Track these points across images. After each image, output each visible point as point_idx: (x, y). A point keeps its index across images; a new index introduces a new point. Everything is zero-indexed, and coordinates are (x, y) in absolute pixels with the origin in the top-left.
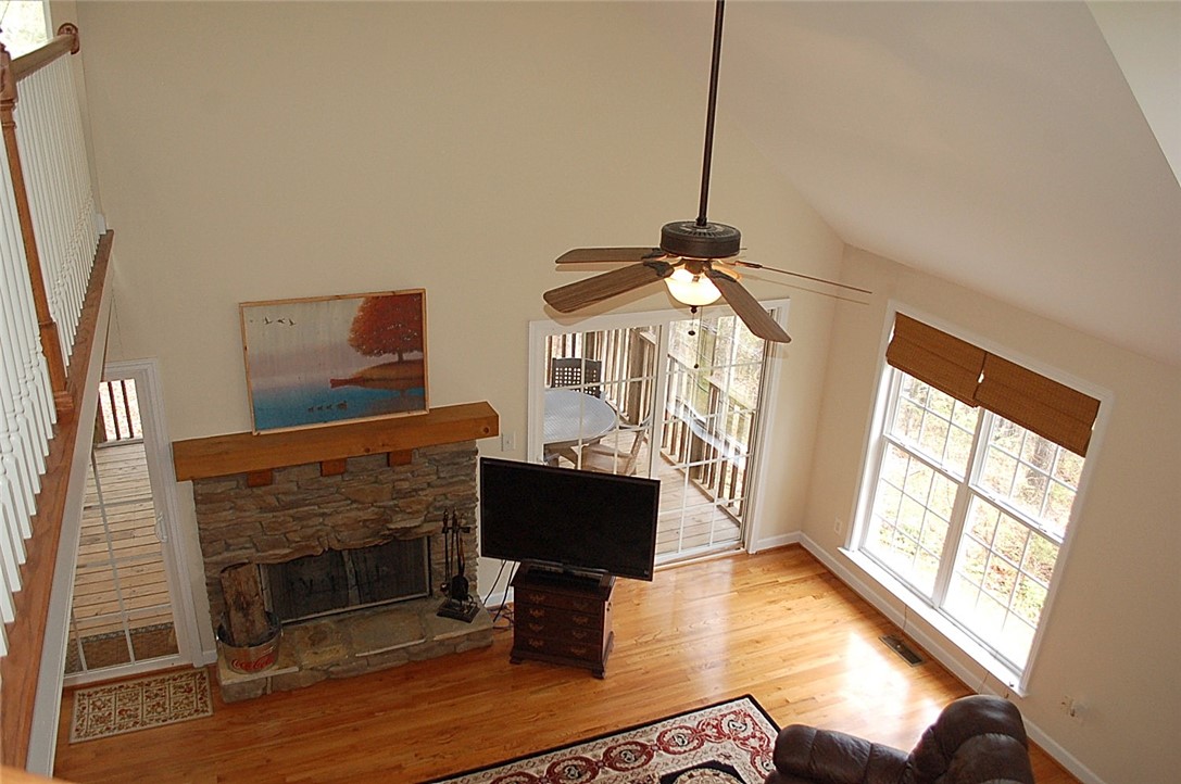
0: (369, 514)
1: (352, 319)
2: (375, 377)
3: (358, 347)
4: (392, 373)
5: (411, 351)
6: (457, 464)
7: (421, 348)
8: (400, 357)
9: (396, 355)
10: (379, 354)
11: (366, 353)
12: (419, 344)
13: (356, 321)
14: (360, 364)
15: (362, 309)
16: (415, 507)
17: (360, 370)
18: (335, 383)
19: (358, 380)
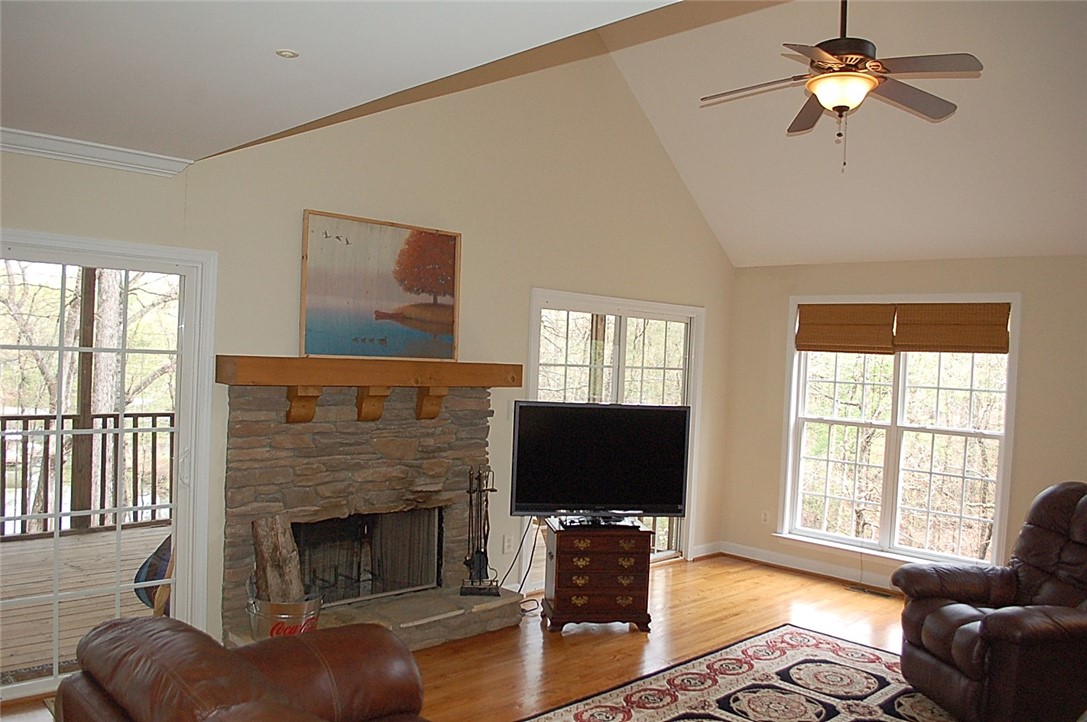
0: (396, 471)
1: (398, 252)
2: (413, 316)
3: (401, 281)
4: (428, 315)
5: (444, 295)
6: (476, 425)
7: (453, 295)
8: (435, 299)
9: (432, 297)
10: (417, 292)
11: (409, 289)
12: (450, 288)
13: (402, 253)
14: (400, 300)
15: (408, 242)
16: (438, 470)
17: (401, 305)
18: (380, 315)
19: (398, 316)
